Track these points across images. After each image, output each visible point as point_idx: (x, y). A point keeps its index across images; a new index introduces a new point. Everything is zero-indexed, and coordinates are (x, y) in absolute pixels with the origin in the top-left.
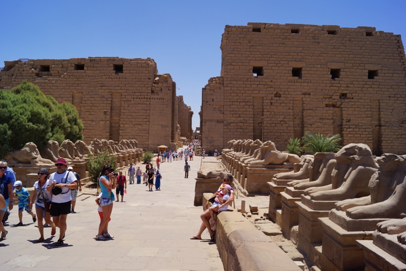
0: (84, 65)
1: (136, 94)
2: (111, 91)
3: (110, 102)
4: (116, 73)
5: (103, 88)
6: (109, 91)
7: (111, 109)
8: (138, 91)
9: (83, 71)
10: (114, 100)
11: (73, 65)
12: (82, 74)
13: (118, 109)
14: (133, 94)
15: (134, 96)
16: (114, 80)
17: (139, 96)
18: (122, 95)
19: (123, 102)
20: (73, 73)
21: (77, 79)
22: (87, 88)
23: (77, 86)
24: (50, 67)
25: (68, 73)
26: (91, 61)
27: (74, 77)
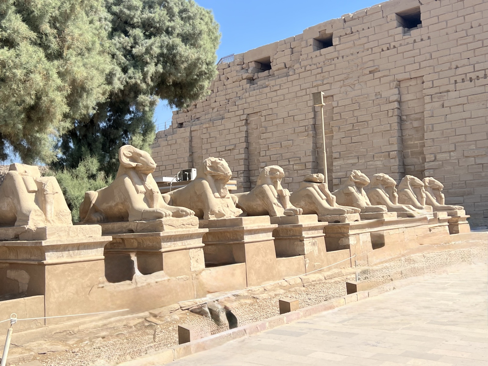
0: (331, 35)
1: (460, 71)
2: (396, 77)
3: (396, 105)
4: (404, 33)
5: (377, 75)
6: (391, 78)
7: (401, 121)
8: (466, 62)
9: (330, 49)
10: (405, 98)
11: (311, 42)
12: (328, 57)
13: (416, 120)
14: (452, 72)
15: (455, 78)
16: (401, 49)
17: (469, 76)
18: (423, 83)
19: (427, 99)
20: (311, 59)
21: (319, 70)
22: (341, 83)
23: (320, 85)
24: (272, 59)
25: (302, 61)
26: (345, 21)
27: (314, 67)
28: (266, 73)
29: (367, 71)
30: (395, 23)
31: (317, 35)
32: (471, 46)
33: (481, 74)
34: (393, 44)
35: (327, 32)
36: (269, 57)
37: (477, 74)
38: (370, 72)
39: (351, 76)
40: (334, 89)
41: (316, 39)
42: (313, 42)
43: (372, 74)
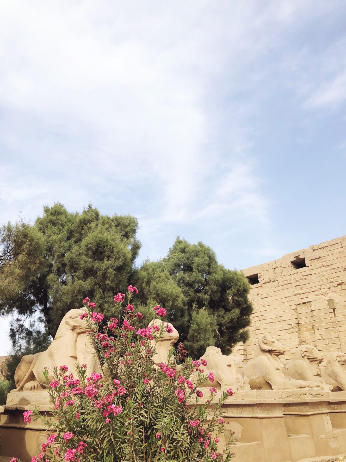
0: (304, 259)
5: (344, 287)
9: (304, 269)
12: (304, 274)
20: (291, 276)
21: (298, 284)
22: (316, 293)
23: (300, 294)
24: (259, 275)
25: (284, 277)
26: (313, 250)
27: (294, 281)
28: (255, 285)
29: (335, 284)
31: (294, 259)
35: (300, 257)
36: (257, 274)
38: (339, 285)
39: (323, 287)
40: (311, 297)
41: (292, 262)
42: (290, 264)
43: (340, 287)
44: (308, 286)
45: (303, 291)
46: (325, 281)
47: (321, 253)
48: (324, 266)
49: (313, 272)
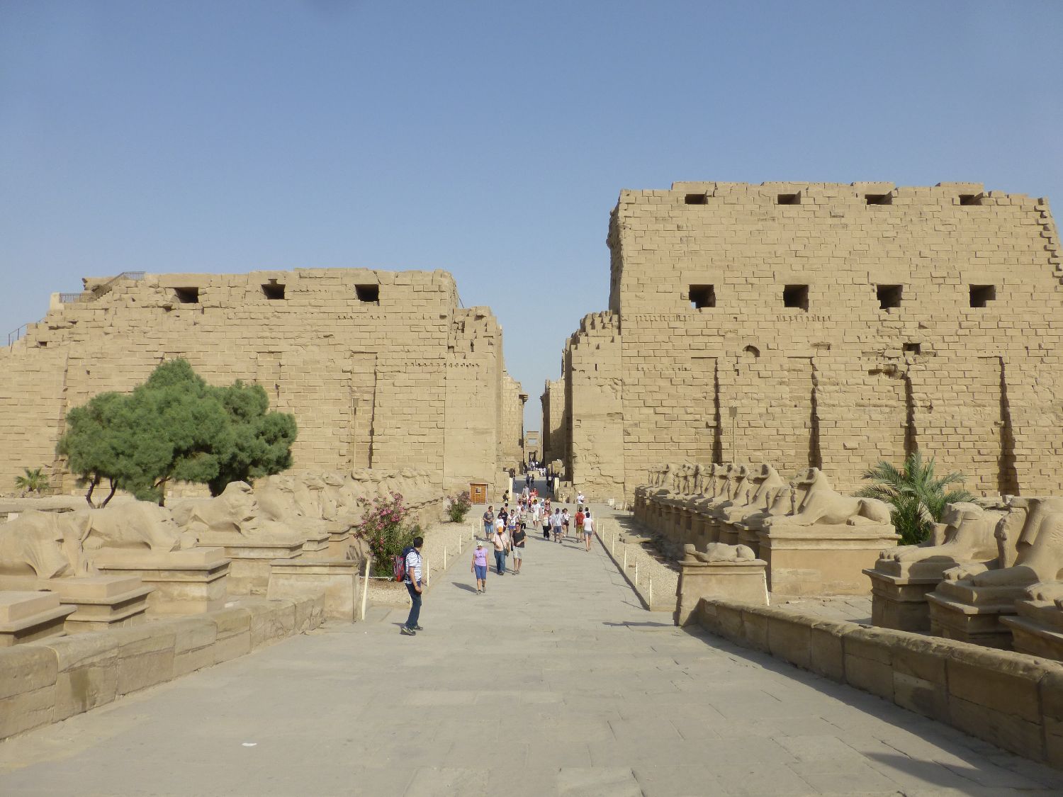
0: (283, 287)
1: (411, 355)
2: (351, 348)
3: (349, 376)
4: (363, 305)
5: (331, 342)
6: (346, 347)
8: (416, 348)
9: (281, 301)
10: (359, 370)
11: (259, 287)
12: (279, 309)
13: (367, 392)
14: (404, 355)
15: (406, 361)
16: (358, 321)
17: (418, 362)
18: (377, 358)
19: (380, 376)
20: (257, 307)
21: (266, 322)
22: (292, 341)
23: (266, 338)
24: (200, 291)
25: (245, 306)
26: (301, 277)
27: (261, 316)
28: (191, 305)
29: (321, 335)
30: (355, 294)
31: (267, 282)
32: (423, 335)
33: (428, 362)
34: (349, 315)
35: (279, 282)
36: (196, 289)
37: (425, 361)
38: (325, 337)
39: (302, 335)
40: (283, 346)
41: (264, 287)
42: (260, 289)
43: (327, 339)
44: (281, 329)
45: (274, 335)
46: (308, 328)
47: (312, 285)
48: (310, 305)
49: (294, 310)
